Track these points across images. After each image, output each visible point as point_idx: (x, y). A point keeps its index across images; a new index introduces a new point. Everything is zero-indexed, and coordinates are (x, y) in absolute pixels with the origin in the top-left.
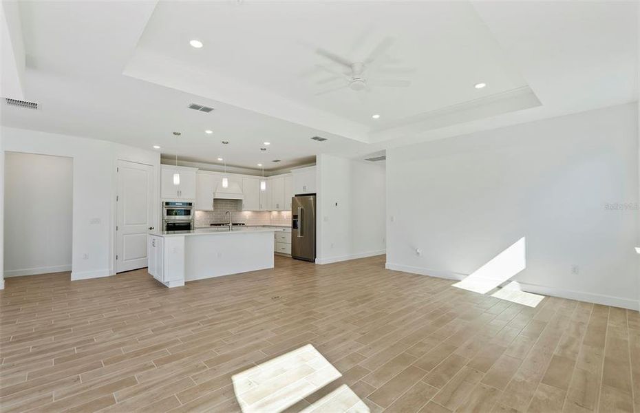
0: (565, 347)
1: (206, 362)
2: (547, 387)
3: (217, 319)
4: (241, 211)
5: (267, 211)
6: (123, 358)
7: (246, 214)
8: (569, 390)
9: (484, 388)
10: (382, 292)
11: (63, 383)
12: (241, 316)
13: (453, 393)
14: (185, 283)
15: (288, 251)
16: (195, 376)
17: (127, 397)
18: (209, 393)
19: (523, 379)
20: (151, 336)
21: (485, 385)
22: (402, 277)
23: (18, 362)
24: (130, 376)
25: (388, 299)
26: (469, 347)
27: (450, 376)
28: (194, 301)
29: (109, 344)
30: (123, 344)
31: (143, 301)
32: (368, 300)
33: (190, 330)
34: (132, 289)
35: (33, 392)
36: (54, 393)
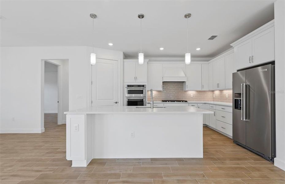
5: (209, 91)
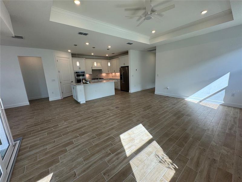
0: (230, 129)
1: (96, 135)
2: (226, 148)
3: (98, 117)
4: (102, 73)
5: (111, 73)
6: (68, 133)
7: (104, 75)
8: (235, 150)
9: (200, 148)
10: (155, 104)
11: (50, 143)
12: (106, 115)
13: (188, 150)
14: (86, 102)
15: (119, 88)
16: (93, 141)
17: (71, 149)
18: (98, 148)
19: (215, 144)
20: (76, 124)
21: (201, 147)
22: (161, 97)
23: (36, 134)
24: (71, 140)
25: (157, 107)
26: (191, 129)
27: (186, 142)
28: (89, 109)
29: (63, 127)
30: (68, 127)
31: (73, 109)
32: (150, 108)
33: (89, 121)
34: (69, 104)
35: (41, 146)
36: (48, 147)
